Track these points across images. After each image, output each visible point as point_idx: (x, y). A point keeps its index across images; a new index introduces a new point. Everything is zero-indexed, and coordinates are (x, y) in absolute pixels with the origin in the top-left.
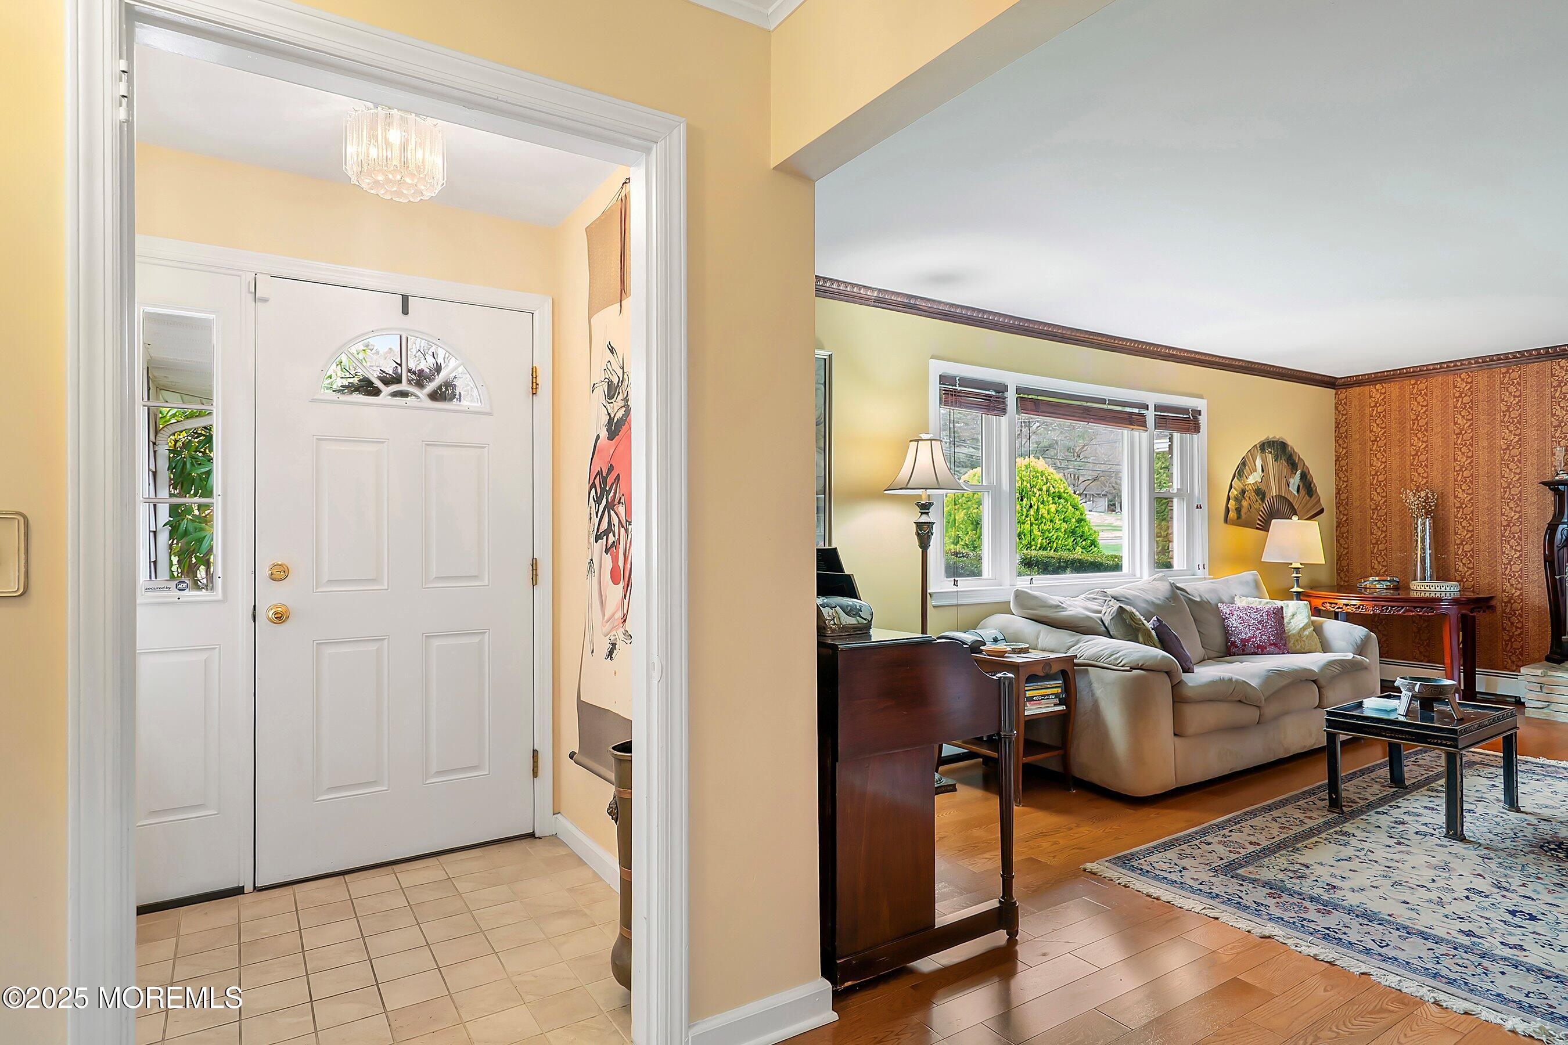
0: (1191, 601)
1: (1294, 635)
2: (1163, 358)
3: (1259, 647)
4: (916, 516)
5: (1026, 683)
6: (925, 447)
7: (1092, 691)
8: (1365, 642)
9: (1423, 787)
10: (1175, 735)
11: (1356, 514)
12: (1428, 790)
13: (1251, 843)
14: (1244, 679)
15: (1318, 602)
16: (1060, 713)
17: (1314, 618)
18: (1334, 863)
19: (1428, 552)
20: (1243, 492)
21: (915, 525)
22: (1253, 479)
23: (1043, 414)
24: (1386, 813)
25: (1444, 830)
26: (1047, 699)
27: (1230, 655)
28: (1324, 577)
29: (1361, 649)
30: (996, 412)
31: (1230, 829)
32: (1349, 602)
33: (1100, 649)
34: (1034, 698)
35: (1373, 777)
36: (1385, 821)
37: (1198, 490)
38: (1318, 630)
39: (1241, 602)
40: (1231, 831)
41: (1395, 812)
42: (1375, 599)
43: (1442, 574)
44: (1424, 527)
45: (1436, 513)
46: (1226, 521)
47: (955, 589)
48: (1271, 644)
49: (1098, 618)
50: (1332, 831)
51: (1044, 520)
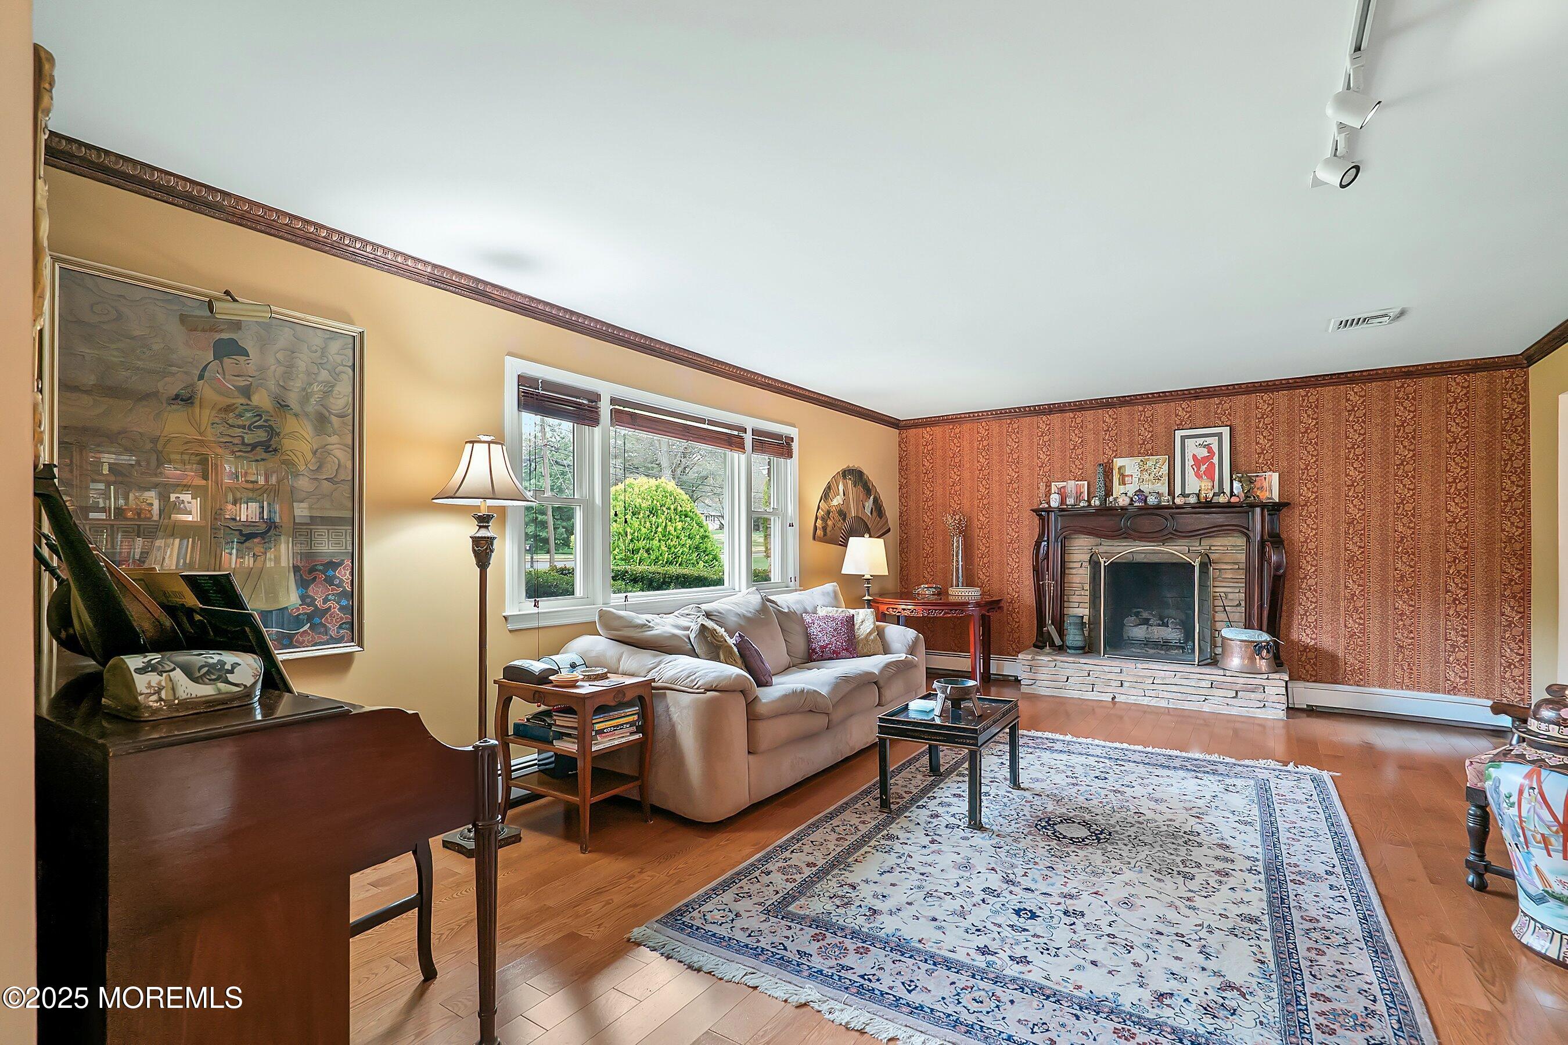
0: (780, 613)
1: (862, 639)
2: (760, 386)
3: (834, 652)
4: (472, 529)
5: (594, 716)
6: (481, 449)
7: (669, 715)
8: (916, 642)
9: (954, 772)
10: (749, 752)
11: (913, 533)
12: (957, 775)
13: (808, 865)
14: (815, 689)
15: (883, 608)
16: (635, 742)
17: (878, 623)
18: (877, 878)
19: (961, 563)
20: (828, 512)
21: (471, 539)
22: (837, 501)
23: (639, 428)
24: (924, 806)
25: (967, 819)
26: (621, 729)
27: (811, 662)
28: (891, 586)
29: (912, 650)
30: (586, 421)
31: (792, 849)
32: (905, 607)
33: (679, 670)
34: (605, 731)
35: (917, 766)
36: (923, 815)
37: (791, 509)
38: (880, 633)
39: (822, 612)
40: (792, 852)
41: (932, 804)
42: (924, 604)
43: (969, 583)
44: (957, 543)
45: (965, 532)
46: (814, 538)
47: (535, 610)
48: (844, 650)
49: (684, 636)
50: (880, 836)
51: (671, 537)
